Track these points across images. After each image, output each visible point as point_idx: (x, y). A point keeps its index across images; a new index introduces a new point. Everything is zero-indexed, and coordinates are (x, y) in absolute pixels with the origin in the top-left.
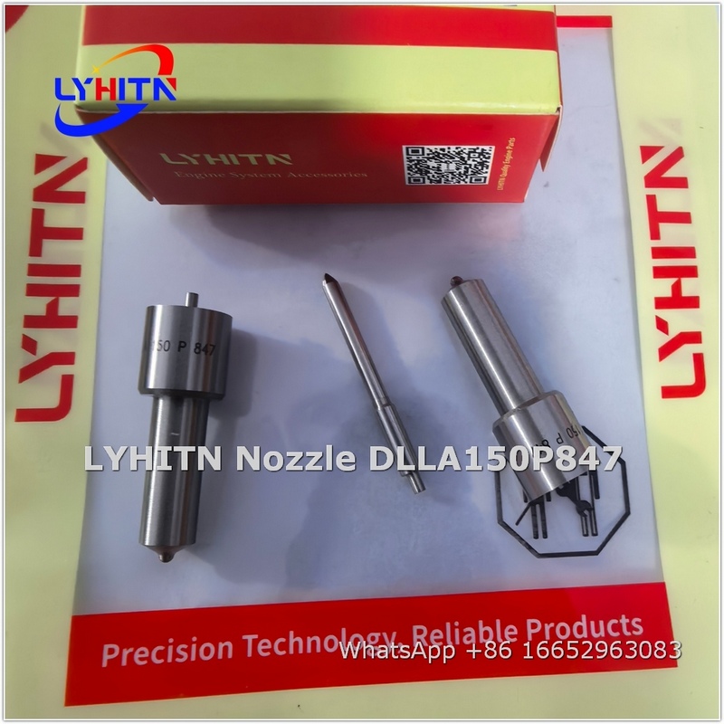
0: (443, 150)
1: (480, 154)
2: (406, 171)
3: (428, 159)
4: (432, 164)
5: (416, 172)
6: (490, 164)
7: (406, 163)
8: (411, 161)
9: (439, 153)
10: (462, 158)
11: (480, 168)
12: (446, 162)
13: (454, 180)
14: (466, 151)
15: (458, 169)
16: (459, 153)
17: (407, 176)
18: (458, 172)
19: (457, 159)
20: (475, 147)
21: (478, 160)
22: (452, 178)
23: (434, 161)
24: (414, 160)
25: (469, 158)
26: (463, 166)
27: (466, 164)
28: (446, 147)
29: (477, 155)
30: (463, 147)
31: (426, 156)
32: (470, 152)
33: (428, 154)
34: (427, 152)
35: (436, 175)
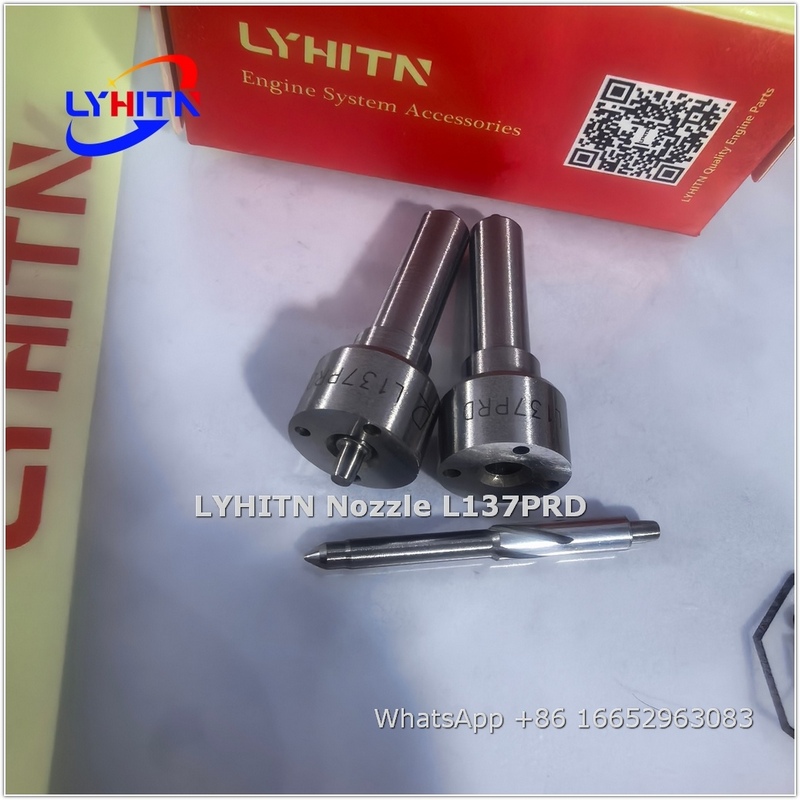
0: (658, 95)
1: (707, 116)
2: (581, 135)
3: (629, 111)
4: (626, 125)
5: (592, 140)
6: (705, 141)
7: (591, 115)
8: (598, 113)
9: (649, 103)
10: (675, 120)
11: (688, 145)
12: (646, 125)
13: (635, 169)
14: (689, 106)
15: (655, 143)
16: (676, 109)
17: (576, 145)
18: (652, 149)
19: (667, 121)
20: (705, 98)
21: (695, 128)
22: (636, 163)
23: (632, 117)
24: (603, 112)
25: (686, 120)
26: (666, 138)
27: (671, 134)
28: (665, 90)
29: (700, 116)
30: (691, 95)
31: (627, 105)
32: (694, 109)
33: (633, 102)
34: (634, 95)
35: (617, 151)
